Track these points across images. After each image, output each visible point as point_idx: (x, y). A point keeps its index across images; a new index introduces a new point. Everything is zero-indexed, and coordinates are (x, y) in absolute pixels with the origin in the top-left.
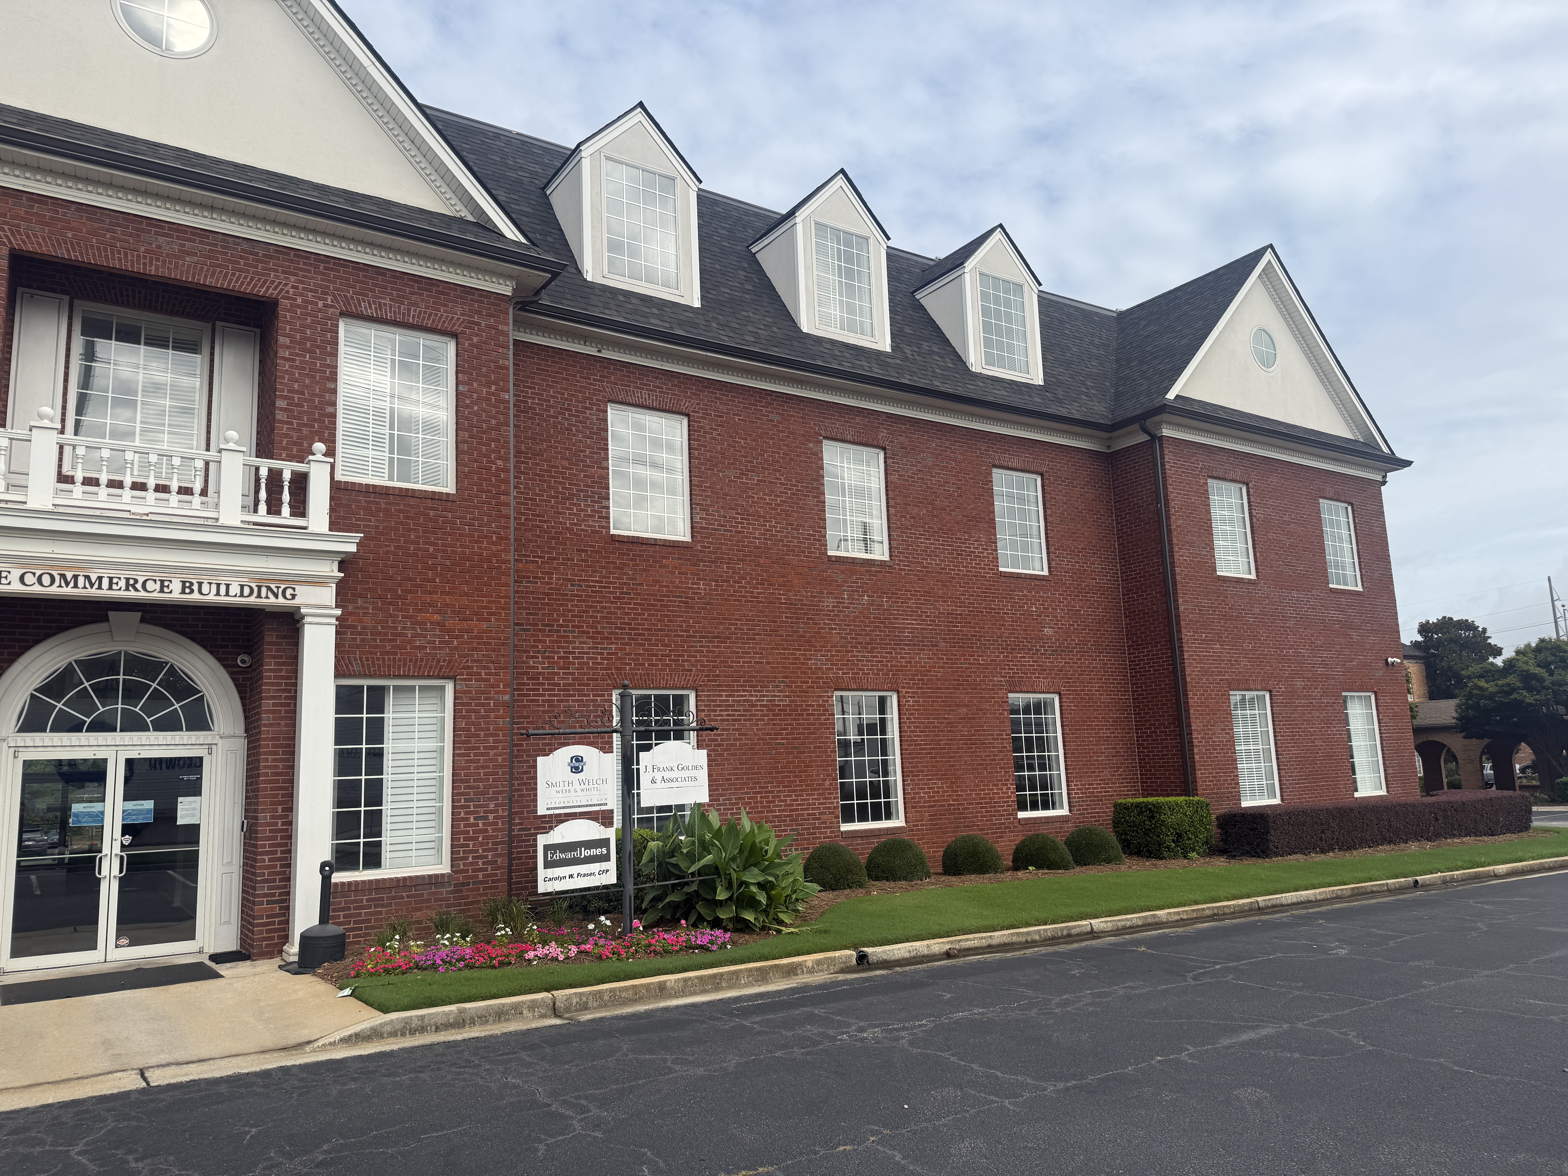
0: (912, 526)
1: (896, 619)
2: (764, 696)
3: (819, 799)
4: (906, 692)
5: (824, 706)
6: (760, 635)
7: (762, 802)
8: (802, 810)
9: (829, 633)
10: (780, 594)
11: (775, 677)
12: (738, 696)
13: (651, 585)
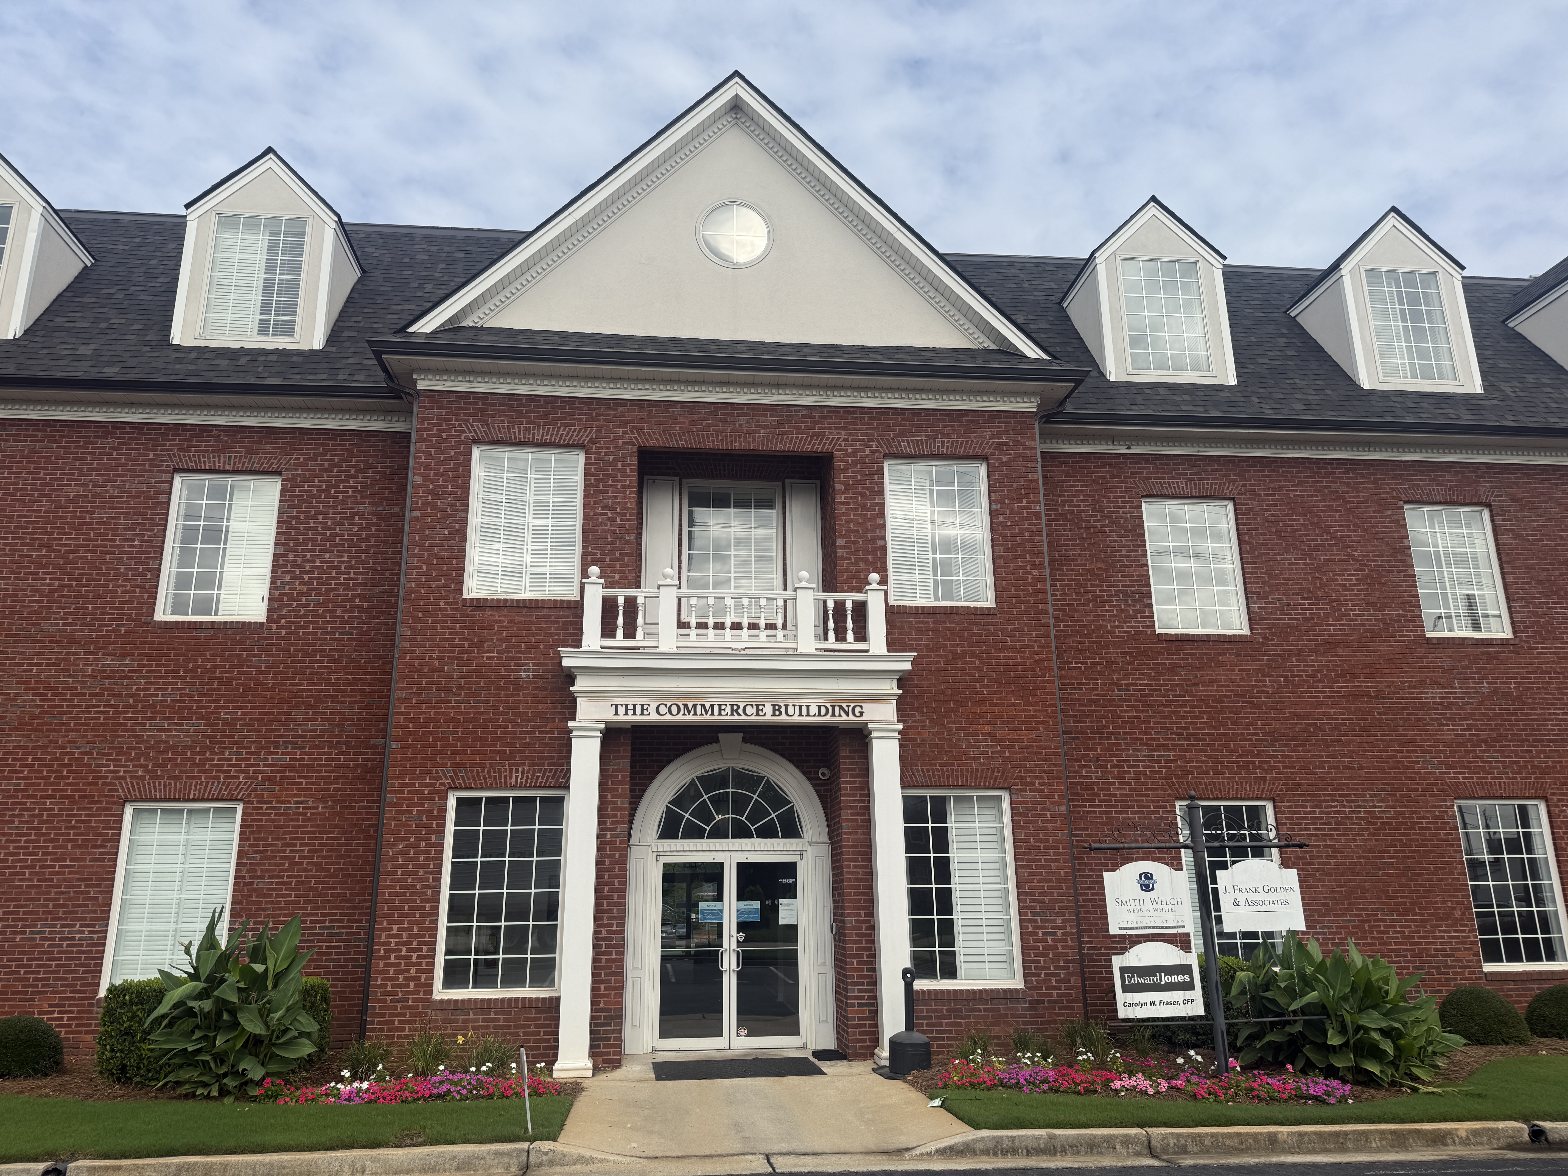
0: (1541, 593)
1: (1532, 709)
2: (1360, 807)
3: (1449, 932)
4: (1559, 800)
5: (1443, 818)
6: (1347, 735)
7: (1371, 933)
8: (1427, 943)
9: (1439, 730)
10: (1368, 687)
11: (1373, 784)
12: (1326, 807)
13: (1208, 686)
